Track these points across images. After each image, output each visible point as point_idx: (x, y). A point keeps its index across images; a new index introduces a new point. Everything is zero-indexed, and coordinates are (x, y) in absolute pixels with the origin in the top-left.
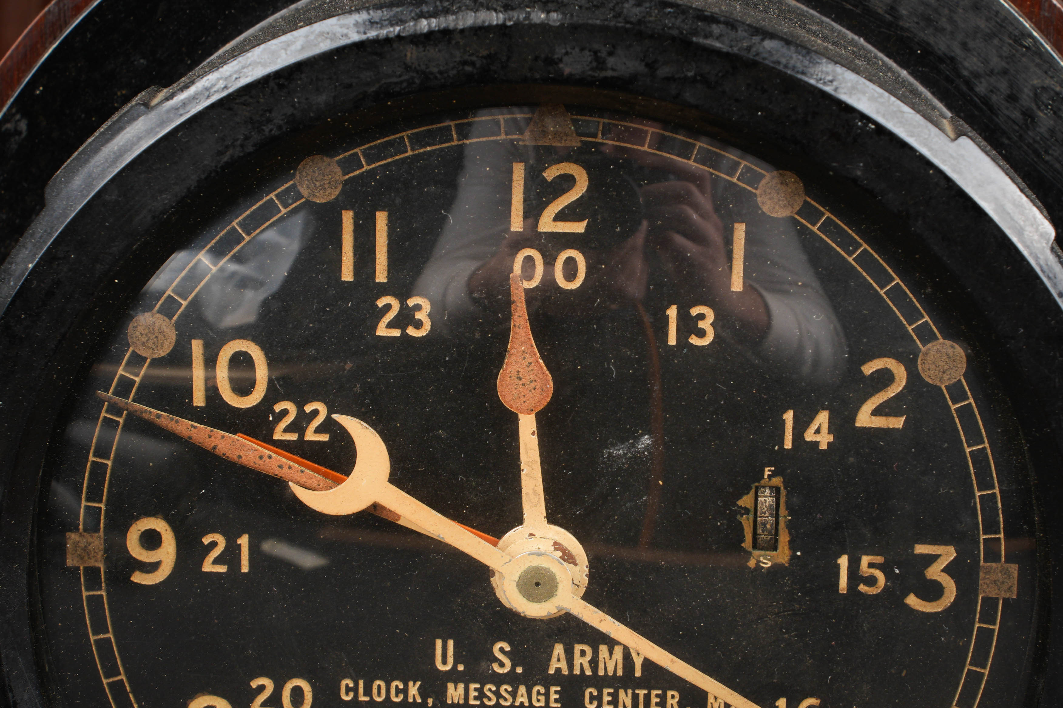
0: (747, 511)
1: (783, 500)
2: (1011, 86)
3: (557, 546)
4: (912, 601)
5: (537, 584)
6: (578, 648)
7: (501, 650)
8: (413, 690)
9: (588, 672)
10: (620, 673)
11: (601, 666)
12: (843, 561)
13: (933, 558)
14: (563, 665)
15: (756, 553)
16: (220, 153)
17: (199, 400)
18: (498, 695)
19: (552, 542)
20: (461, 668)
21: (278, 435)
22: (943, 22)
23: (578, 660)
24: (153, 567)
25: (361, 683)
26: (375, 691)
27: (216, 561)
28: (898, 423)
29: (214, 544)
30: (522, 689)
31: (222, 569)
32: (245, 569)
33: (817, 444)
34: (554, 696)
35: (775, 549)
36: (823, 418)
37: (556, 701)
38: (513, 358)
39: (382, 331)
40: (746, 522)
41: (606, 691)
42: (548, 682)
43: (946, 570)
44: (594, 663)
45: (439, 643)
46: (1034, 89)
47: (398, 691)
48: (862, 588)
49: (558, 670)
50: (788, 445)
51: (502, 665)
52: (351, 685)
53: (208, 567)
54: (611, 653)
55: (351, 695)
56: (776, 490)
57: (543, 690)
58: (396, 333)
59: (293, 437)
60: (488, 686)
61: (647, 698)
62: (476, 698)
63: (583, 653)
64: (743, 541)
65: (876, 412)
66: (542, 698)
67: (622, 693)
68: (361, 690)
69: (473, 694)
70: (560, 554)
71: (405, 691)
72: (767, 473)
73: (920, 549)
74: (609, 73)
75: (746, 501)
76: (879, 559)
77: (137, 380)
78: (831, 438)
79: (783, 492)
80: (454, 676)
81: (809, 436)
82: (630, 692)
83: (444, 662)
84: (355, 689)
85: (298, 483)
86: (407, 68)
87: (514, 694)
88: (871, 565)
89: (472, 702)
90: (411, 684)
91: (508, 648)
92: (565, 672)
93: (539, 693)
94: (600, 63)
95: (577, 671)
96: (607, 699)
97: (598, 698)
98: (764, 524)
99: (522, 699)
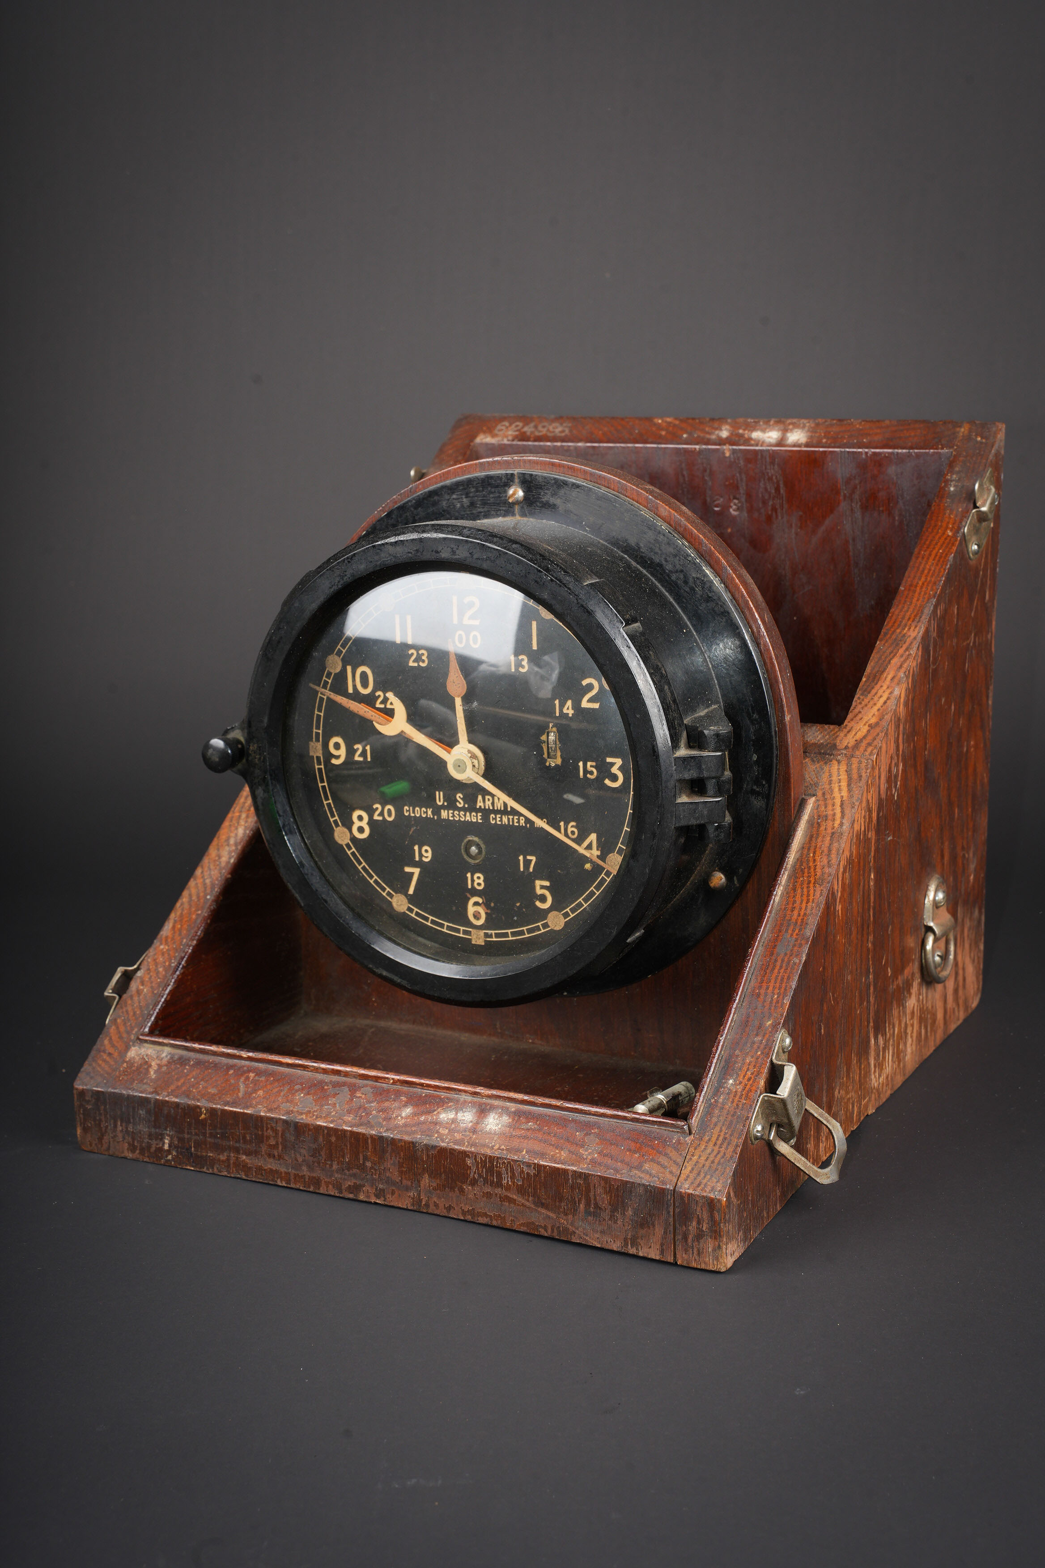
0: (544, 742)
1: (557, 738)
2: (685, 577)
3: (469, 751)
4: (607, 782)
5: (459, 766)
6: (487, 797)
7: (458, 796)
8: (430, 812)
9: (491, 808)
10: (502, 809)
11: (495, 806)
12: (581, 764)
13: (612, 764)
14: (482, 804)
15: (549, 760)
16: (330, 588)
17: (351, 690)
18: (459, 815)
19: (467, 750)
20: (446, 804)
21: (378, 705)
22: (657, 550)
23: (486, 803)
24: (338, 757)
25: (411, 808)
26: (416, 812)
27: (360, 755)
28: (597, 706)
29: (357, 749)
30: (468, 814)
31: (363, 759)
32: (369, 760)
33: (568, 714)
34: (479, 817)
35: (556, 758)
36: (569, 703)
37: (481, 819)
38: (451, 674)
39: (411, 664)
40: (544, 746)
41: (498, 817)
42: (478, 810)
43: (619, 769)
44: (493, 804)
45: (437, 793)
46: (693, 578)
47: (424, 812)
48: (588, 776)
49: (480, 806)
50: (557, 715)
51: (460, 803)
52: (408, 809)
53: (357, 758)
54: (498, 801)
55: (408, 813)
56: (555, 734)
57: (475, 815)
58: (416, 664)
59: (382, 706)
60: (456, 812)
61: (513, 819)
63: (489, 800)
64: (544, 754)
65: (589, 701)
66: (475, 818)
67: (503, 818)
68: (411, 811)
69: (451, 815)
70: (470, 755)
71: (426, 812)
72: (551, 726)
73: (609, 760)
74: (457, 557)
75: (544, 738)
76: (594, 764)
77: (330, 681)
78: (573, 712)
79: (557, 734)
80: (443, 807)
81: (565, 711)
82: (507, 817)
83: (440, 801)
84: (409, 811)
85: (378, 723)
86: (390, 555)
87: (465, 815)
88: (591, 766)
89: (451, 818)
90: (429, 809)
91: (460, 796)
92: (483, 807)
94: (454, 553)
95: (487, 807)
96: (498, 819)
97: (495, 819)
98: (551, 748)
99: (468, 818)
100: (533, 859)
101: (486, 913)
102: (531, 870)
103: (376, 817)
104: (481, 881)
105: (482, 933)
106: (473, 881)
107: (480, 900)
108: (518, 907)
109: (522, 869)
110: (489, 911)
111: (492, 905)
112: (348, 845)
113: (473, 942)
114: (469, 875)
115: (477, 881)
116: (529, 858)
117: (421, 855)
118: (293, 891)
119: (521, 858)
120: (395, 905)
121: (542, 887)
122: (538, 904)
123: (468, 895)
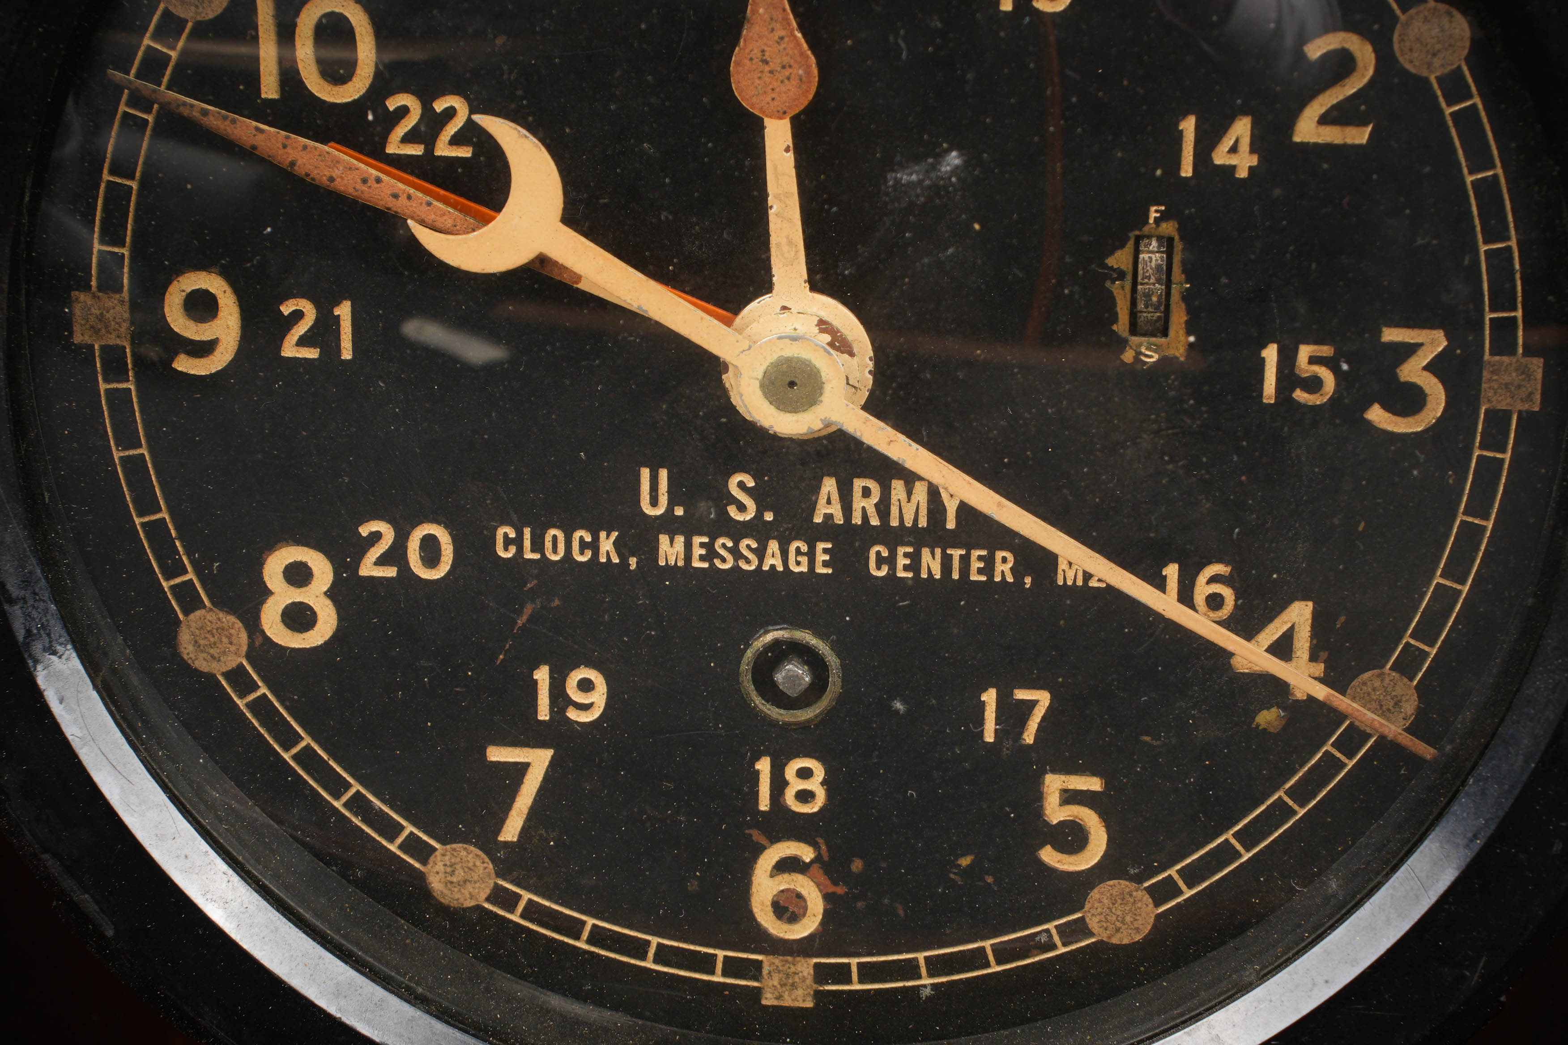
0: (1121, 275)
1: (1177, 258)
3: (824, 325)
4: (1376, 415)
5: (792, 384)
6: (859, 484)
7: (741, 485)
8: (607, 545)
9: (875, 522)
10: (923, 522)
11: (894, 511)
12: (1271, 354)
13: (1410, 350)
14: (836, 510)
15: (1135, 340)
17: (270, 89)
18: (735, 552)
19: (815, 320)
20: (679, 511)
21: (393, 147)
23: (859, 503)
24: (204, 349)
25: (527, 532)
26: (548, 544)
27: (303, 342)
28: (1360, 136)
29: (298, 315)
30: (773, 546)
31: (311, 353)
32: (347, 354)
33: (1233, 168)
34: (821, 557)
35: (1165, 334)
36: (1241, 128)
37: (825, 564)
38: (756, 29)
40: (1120, 293)
41: (901, 550)
42: (813, 535)
43: (1430, 368)
44: (883, 508)
45: (645, 473)
47: (583, 546)
48: (1300, 395)
49: (829, 517)
50: (1187, 170)
51: (742, 508)
52: (512, 535)
53: (290, 350)
54: (909, 493)
55: (513, 550)
56: (1168, 244)
57: (804, 548)
59: (416, 150)
60: (721, 541)
61: (965, 561)
62: (702, 558)
63: (866, 493)
64: (1115, 319)
65: (1325, 120)
66: (804, 560)
67: (926, 553)
68: (527, 543)
69: (698, 551)
70: (827, 338)
71: (594, 546)
72: (1153, 215)
73: (1391, 335)
75: (1119, 259)
76: (1326, 351)
77: (174, 54)
78: (1254, 161)
79: (1178, 246)
80: (668, 524)
81: (1220, 157)
82: (938, 551)
83: (654, 502)
84: (518, 541)
85: (422, 223)
87: (761, 553)
88: (1313, 360)
89: (697, 564)
90: (603, 535)
91: (751, 483)
92: (839, 519)
93: (798, 551)
95: (857, 520)
96: (902, 561)
97: (891, 561)
98: (1148, 295)
99: (773, 560)
100: (1043, 698)
101: (828, 897)
102: (1029, 737)
103: (368, 568)
104: (815, 785)
105: (806, 967)
106: (779, 784)
107: (807, 854)
108: (966, 872)
109: (989, 737)
110: (841, 890)
111: (857, 865)
112: (237, 677)
113: (768, 1000)
114: (764, 766)
115: (796, 785)
116: (1021, 694)
117: (559, 697)
118: (69, 884)
119: (990, 697)
120: (436, 884)
121: (1070, 797)
122: (1049, 856)
123: (757, 836)
